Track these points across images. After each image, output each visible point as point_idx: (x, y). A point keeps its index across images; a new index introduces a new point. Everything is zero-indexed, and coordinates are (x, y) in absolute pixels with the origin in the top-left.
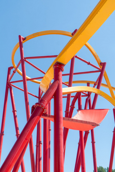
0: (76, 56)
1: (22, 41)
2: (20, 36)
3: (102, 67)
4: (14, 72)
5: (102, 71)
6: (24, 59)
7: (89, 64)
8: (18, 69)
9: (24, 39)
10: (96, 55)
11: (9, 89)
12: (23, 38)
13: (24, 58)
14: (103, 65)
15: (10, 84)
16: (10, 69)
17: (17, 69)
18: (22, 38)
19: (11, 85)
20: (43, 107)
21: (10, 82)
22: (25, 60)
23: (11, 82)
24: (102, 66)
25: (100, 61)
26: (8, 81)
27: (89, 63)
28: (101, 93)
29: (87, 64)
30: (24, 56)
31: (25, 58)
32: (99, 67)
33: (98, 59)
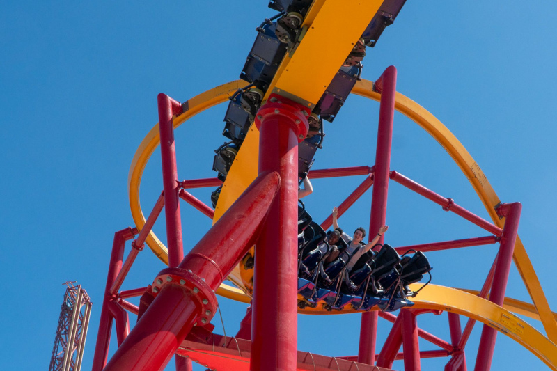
0: (394, 172)
1: (170, 115)
2: (162, 99)
3: (503, 221)
4: (137, 247)
5: (505, 238)
6: (179, 186)
7: (448, 205)
8: (151, 232)
9: (178, 110)
10: (476, 171)
11: (114, 320)
12: (174, 106)
13: (176, 185)
14: (509, 213)
15: (121, 301)
16: (120, 238)
17: (148, 232)
18: (170, 105)
19: (125, 305)
20: (193, 287)
21: (120, 291)
22: (182, 194)
23: (123, 293)
24: (504, 219)
25: (496, 198)
26: (112, 290)
27: (450, 202)
28: (503, 319)
29: (441, 207)
30: (177, 177)
31: (181, 185)
32: (491, 223)
33: (485, 188)
